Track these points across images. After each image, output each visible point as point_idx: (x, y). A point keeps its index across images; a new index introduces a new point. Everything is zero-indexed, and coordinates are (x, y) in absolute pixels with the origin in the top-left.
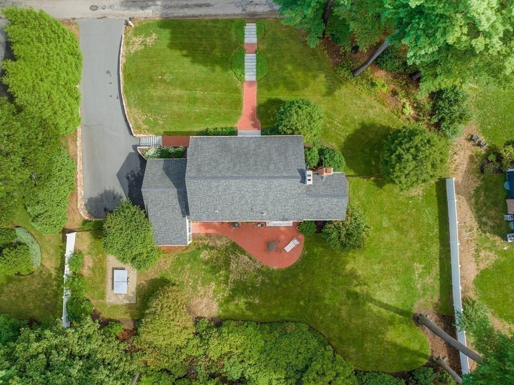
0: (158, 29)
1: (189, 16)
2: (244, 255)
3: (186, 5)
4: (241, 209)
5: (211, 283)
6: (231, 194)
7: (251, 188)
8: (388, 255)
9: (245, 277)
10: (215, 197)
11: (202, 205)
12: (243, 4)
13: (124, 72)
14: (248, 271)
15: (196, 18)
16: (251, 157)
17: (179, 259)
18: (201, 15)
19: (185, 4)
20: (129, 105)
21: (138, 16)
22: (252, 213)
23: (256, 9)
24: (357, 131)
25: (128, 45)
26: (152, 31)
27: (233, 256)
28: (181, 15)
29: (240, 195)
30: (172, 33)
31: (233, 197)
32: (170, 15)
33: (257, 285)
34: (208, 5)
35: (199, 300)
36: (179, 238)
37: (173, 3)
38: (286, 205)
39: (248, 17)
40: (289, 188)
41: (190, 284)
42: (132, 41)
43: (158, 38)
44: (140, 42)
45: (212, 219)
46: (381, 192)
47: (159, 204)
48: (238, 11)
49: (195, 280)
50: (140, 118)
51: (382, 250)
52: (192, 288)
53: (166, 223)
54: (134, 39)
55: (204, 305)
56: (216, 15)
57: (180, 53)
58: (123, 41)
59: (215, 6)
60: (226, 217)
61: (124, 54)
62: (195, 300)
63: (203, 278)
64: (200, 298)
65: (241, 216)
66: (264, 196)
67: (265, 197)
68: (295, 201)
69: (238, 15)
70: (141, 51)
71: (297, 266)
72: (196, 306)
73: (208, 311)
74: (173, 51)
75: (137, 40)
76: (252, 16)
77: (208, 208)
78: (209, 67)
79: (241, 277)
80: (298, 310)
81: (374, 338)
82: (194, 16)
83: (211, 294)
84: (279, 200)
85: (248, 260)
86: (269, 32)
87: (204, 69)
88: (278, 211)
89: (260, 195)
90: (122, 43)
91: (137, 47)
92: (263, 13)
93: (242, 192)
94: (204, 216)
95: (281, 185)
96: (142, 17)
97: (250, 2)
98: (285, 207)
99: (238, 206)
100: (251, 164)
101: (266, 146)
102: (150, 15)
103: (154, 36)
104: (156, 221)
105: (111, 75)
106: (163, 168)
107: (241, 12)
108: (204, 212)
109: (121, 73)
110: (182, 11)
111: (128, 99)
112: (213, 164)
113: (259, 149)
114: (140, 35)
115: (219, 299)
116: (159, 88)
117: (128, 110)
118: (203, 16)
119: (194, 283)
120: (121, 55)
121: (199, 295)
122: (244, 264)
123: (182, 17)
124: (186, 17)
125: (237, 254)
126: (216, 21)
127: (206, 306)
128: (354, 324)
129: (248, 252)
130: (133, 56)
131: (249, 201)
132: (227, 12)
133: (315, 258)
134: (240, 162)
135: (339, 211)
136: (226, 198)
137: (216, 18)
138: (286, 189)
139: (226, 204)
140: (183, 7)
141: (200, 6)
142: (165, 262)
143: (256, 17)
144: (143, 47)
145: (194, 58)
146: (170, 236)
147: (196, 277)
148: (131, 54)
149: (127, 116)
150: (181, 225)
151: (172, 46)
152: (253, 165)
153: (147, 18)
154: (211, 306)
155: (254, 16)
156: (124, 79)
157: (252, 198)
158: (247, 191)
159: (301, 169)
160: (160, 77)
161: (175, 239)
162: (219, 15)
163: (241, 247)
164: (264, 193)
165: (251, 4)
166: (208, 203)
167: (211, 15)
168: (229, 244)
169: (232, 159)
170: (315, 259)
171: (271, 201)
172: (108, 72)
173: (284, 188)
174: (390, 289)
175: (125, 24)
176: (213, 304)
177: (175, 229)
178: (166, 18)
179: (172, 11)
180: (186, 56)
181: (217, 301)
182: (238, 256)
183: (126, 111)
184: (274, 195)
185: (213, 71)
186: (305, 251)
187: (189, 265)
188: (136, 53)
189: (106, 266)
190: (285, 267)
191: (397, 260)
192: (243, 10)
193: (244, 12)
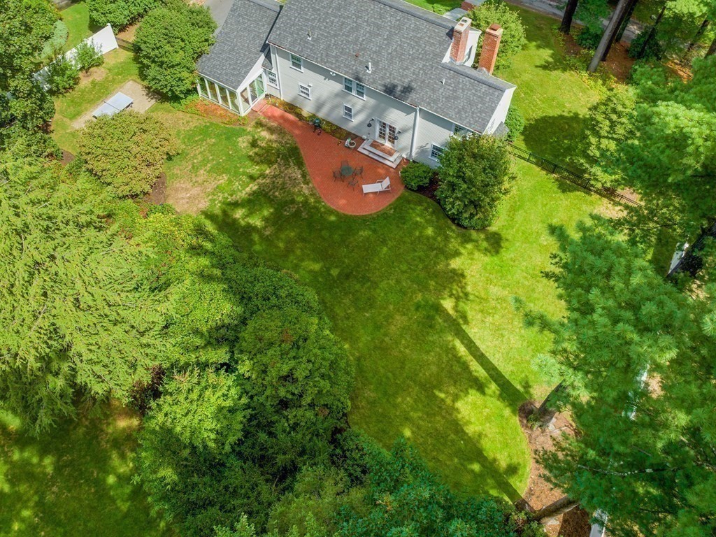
2: (299, 167)
4: (343, 49)
5: (224, 175)
6: (344, 18)
7: (375, 19)
8: (526, 283)
9: (277, 193)
10: (319, 15)
11: (297, 20)
14: (287, 190)
17: (208, 127)
22: (353, 63)
24: (562, 117)
27: (282, 161)
29: (355, 25)
31: (343, 23)
33: (285, 213)
35: (189, 185)
36: (233, 75)
38: (407, 68)
40: (427, 39)
41: (195, 161)
45: (296, 50)
46: (559, 197)
47: (244, 23)
49: (205, 162)
51: (519, 271)
52: (193, 167)
53: (233, 50)
55: (188, 195)
60: (315, 53)
62: (182, 182)
63: (219, 163)
64: (191, 184)
65: (337, 61)
66: (385, 39)
67: (385, 42)
68: (424, 65)
71: (364, 220)
72: (177, 190)
73: (186, 206)
77: (302, 29)
79: (271, 190)
80: (320, 279)
81: (423, 399)
83: (210, 187)
84: (402, 54)
85: (300, 176)
88: (390, 75)
89: (380, 36)
93: (360, 21)
94: (289, 40)
95: (417, 29)
98: (404, 70)
99: (342, 41)
104: (223, 42)
108: (292, 34)
115: (215, 200)
119: (200, 162)
121: (194, 180)
122: (289, 177)
125: (289, 162)
127: (189, 198)
128: (401, 352)
129: (307, 169)
131: (361, 39)
133: (401, 225)
135: (481, 112)
136: (332, 22)
138: (421, 38)
139: (328, 32)
142: (188, 122)
146: (224, 68)
147: (211, 157)
150: (249, 60)
154: (197, 201)
157: (368, 35)
158: (367, 22)
161: (227, 74)
163: (302, 157)
164: (387, 33)
166: (306, 19)
168: (288, 145)
170: (398, 227)
171: (390, 51)
173: (419, 36)
174: (503, 336)
176: (202, 201)
177: (239, 62)
181: (210, 200)
182: (289, 165)
184: (399, 43)
186: (391, 209)
187: (213, 140)
189: (114, 90)
190: (346, 213)
191: (538, 299)
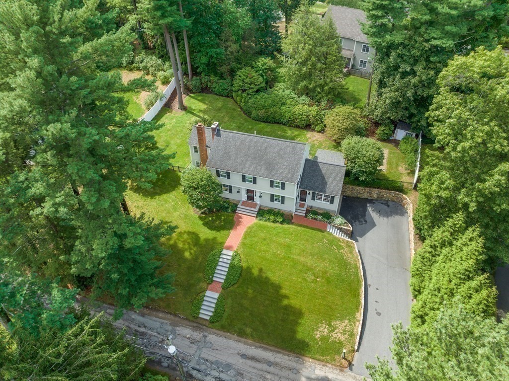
0: (312, 343)
1: (271, 350)
3: (270, 366)
12: (204, 343)
13: (359, 302)
15: (263, 345)
16: (251, 154)
18: (256, 347)
19: (272, 367)
20: (357, 268)
21: (335, 371)
23: (192, 333)
25: (351, 333)
26: (320, 343)
28: (280, 356)
30: (294, 332)
32: (293, 359)
34: (244, 356)
37: (285, 373)
39: (205, 327)
42: (346, 336)
43: (313, 330)
44: (336, 331)
48: (212, 338)
50: (345, 252)
54: (343, 338)
56: (239, 342)
57: (292, 301)
58: (357, 341)
59: (236, 352)
61: (358, 323)
69: (214, 334)
70: (336, 319)
74: (298, 306)
75: (339, 335)
76: (200, 327)
78: (264, 275)
82: (265, 349)
86: (190, 300)
87: (270, 275)
90: (358, 337)
91: (341, 325)
92: (185, 326)
96: (330, 368)
97: (194, 343)
100: (253, 147)
101: (237, 162)
102: (319, 367)
103: (318, 336)
105: (376, 310)
106: (327, 184)
107: (209, 335)
109: (363, 302)
110: (278, 360)
111: (357, 273)
112: (282, 153)
113: (243, 161)
114: (335, 342)
116: (321, 269)
117: (358, 264)
118: (254, 346)
120: (361, 322)
123: (279, 352)
124: (274, 351)
126: (241, 334)
130: (347, 316)
132: (225, 340)
134: (261, 151)
137: (240, 338)
140: (275, 364)
141: (253, 359)
143: (195, 325)
144: (333, 324)
145: (278, 292)
148: (349, 319)
149: (360, 259)
151: (299, 314)
152: (252, 146)
153: (323, 365)
155: (197, 327)
156: (359, 295)
159: (218, 136)
160: (318, 280)
162: (234, 340)
165: (193, 341)
167: (245, 343)
169: (267, 155)
172: (379, 314)
175: (353, 365)
178: (300, 358)
179: (290, 363)
180: (286, 297)
183: (361, 264)
185: (261, 270)
188: (342, 319)
192: (206, 336)
193: (206, 334)
